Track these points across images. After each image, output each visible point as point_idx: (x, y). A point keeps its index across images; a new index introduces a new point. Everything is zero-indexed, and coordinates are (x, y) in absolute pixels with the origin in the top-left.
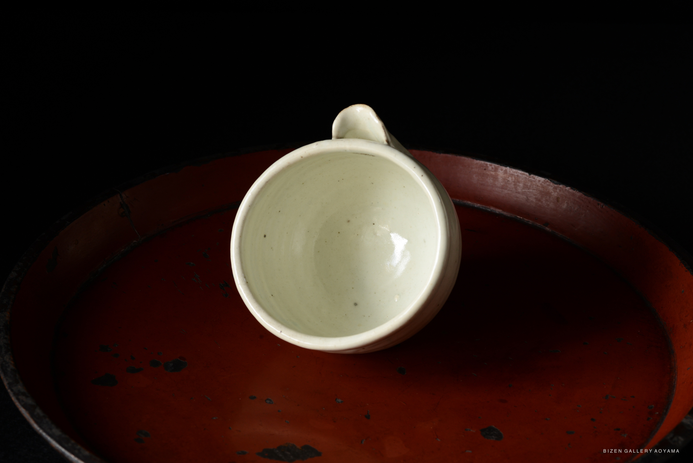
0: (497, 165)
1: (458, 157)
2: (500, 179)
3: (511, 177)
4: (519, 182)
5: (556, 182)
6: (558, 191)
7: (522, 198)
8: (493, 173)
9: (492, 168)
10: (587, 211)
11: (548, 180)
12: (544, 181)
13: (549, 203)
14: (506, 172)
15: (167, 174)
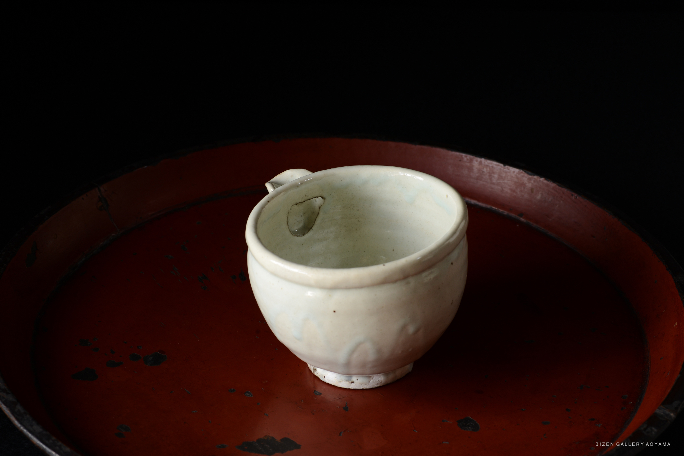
0: (472, 157)
1: (434, 149)
2: (475, 170)
3: (487, 168)
4: (494, 173)
5: (530, 173)
6: (532, 182)
7: (497, 189)
8: (468, 164)
9: (467, 159)
10: (562, 202)
11: (523, 171)
12: (519, 172)
13: (523, 194)
14: (480, 163)
15: (146, 167)
